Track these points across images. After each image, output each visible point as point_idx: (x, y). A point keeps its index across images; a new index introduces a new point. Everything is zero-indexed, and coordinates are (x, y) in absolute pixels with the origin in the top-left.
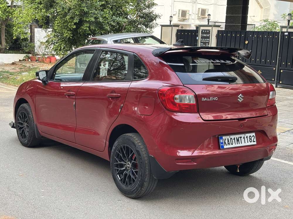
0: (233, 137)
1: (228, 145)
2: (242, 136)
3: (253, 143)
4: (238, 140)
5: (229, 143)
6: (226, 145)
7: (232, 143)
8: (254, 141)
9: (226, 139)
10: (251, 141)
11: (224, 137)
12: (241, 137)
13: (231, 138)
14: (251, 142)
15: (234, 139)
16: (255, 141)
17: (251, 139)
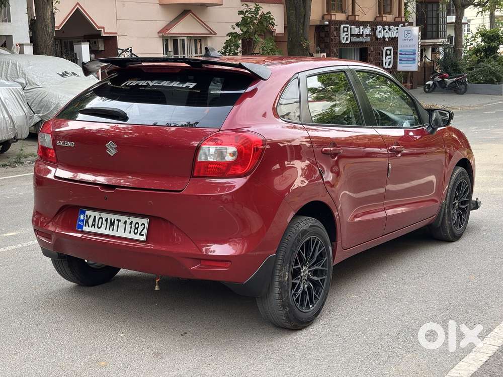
0: (105, 216)
1: (92, 227)
2: (123, 218)
3: (138, 237)
4: (112, 224)
5: (94, 225)
6: (89, 226)
7: (99, 226)
8: (141, 234)
9: (90, 216)
10: (136, 231)
11: (88, 213)
12: (119, 221)
13: (101, 218)
14: (136, 234)
15: (107, 220)
16: (143, 235)
17: (137, 228)
